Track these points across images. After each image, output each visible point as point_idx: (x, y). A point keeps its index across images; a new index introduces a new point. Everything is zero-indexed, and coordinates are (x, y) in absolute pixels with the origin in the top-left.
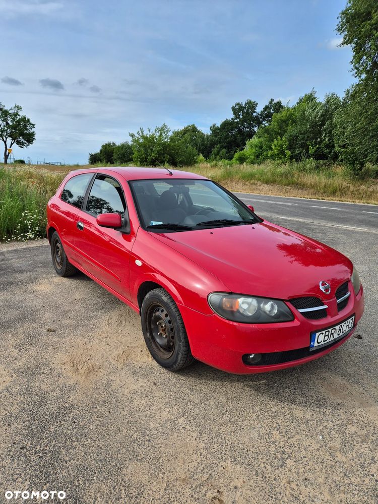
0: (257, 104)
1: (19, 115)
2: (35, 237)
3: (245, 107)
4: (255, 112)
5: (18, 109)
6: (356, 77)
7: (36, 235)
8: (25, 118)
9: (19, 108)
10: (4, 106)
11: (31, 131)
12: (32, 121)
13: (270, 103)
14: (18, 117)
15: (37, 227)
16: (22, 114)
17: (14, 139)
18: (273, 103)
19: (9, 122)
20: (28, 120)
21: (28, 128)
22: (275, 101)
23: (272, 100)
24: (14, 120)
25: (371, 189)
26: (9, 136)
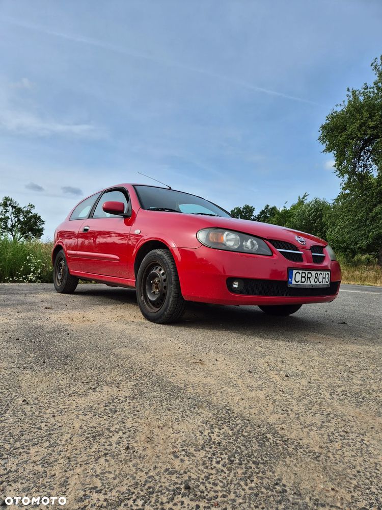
0: (254, 208)
1: (31, 213)
2: (36, 280)
3: (243, 212)
4: (252, 215)
5: (31, 208)
6: (339, 177)
7: (37, 278)
8: (36, 215)
9: (32, 206)
10: (18, 204)
11: (41, 227)
12: (42, 218)
13: (266, 208)
14: (30, 214)
15: (39, 270)
16: (34, 211)
17: (23, 234)
18: (269, 208)
19: (20, 218)
20: (39, 217)
21: (38, 224)
22: (271, 206)
23: (268, 206)
24: (26, 216)
25: (365, 275)
26: (19, 231)
